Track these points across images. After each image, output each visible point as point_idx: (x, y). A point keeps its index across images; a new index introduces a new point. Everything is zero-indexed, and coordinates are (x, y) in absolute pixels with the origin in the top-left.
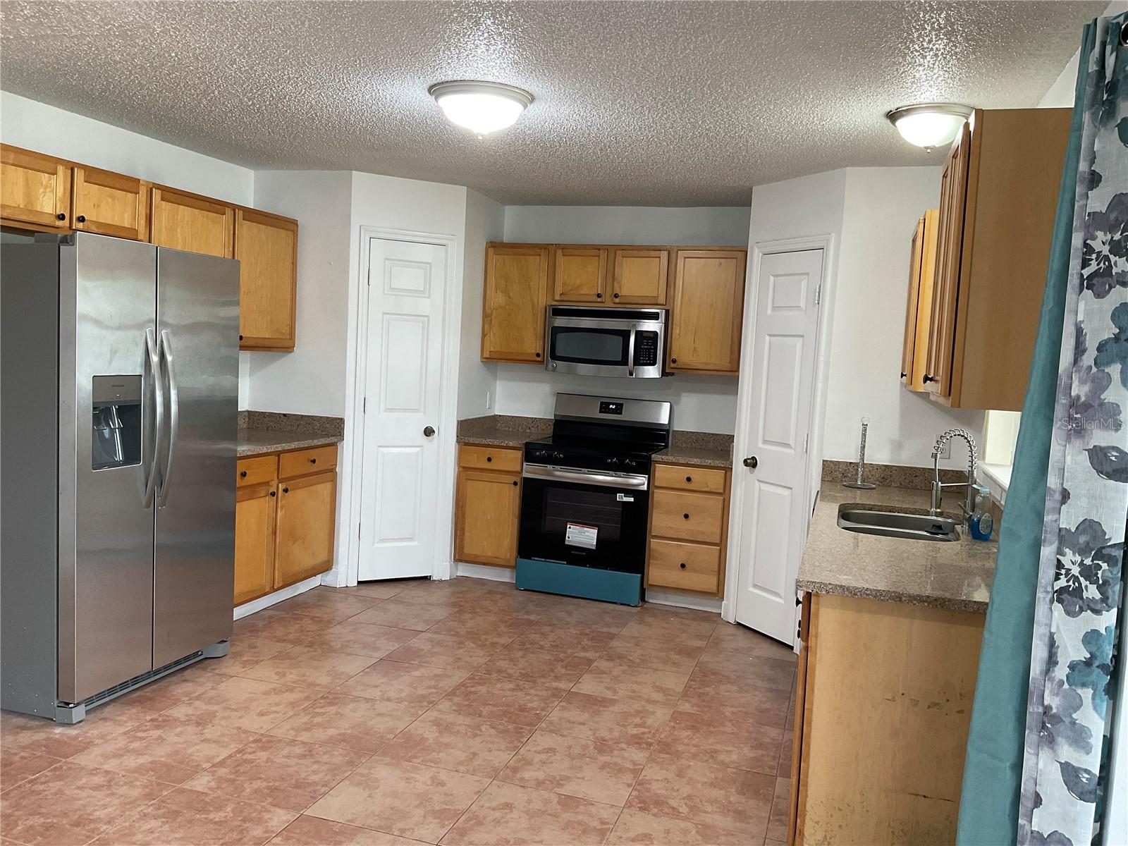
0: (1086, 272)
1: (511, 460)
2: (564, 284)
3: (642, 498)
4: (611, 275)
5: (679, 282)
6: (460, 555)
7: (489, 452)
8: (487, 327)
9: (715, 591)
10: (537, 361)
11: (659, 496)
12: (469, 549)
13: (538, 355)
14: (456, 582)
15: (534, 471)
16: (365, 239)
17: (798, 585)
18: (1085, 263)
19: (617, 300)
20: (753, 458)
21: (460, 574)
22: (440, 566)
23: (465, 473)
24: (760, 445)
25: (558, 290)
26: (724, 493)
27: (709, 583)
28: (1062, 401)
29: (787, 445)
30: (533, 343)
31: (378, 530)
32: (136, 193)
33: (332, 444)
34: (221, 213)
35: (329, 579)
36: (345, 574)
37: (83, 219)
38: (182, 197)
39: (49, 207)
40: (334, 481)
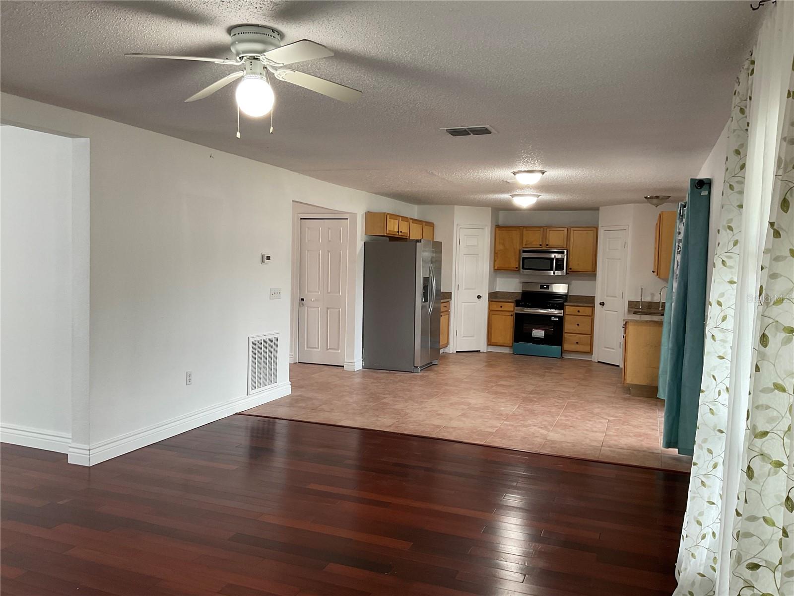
0: (679, 250)
1: (510, 307)
2: (527, 241)
3: (561, 318)
4: (545, 237)
5: (572, 239)
6: (490, 343)
7: (501, 304)
8: (496, 258)
9: (589, 351)
10: (516, 270)
11: (567, 318)
12: (493, 341)
13: (517, 268)
14: (488, 352)
15: (519, 310)
16: (458, 228)
17: (624, 320)
18: (678, 249)
19: (547, 247)
20: (603, 302)
21: (489, 350)
22: (483, 346)
23: (491, 312)
24: (605, 297)
25: (524, 243)
26: (592, 316)
27: (588, 349)
28: (675, 275)
29: (616, 297)
30: (514, 264)
31: (462, 333)
32: (408, 222)
33: (448, 302)
34: (421, 224)
35: (446, 350)
36: (452, 348)
37: (401, 232)
38: (415, 221)
39: (396, 230)
40: (449, 314)
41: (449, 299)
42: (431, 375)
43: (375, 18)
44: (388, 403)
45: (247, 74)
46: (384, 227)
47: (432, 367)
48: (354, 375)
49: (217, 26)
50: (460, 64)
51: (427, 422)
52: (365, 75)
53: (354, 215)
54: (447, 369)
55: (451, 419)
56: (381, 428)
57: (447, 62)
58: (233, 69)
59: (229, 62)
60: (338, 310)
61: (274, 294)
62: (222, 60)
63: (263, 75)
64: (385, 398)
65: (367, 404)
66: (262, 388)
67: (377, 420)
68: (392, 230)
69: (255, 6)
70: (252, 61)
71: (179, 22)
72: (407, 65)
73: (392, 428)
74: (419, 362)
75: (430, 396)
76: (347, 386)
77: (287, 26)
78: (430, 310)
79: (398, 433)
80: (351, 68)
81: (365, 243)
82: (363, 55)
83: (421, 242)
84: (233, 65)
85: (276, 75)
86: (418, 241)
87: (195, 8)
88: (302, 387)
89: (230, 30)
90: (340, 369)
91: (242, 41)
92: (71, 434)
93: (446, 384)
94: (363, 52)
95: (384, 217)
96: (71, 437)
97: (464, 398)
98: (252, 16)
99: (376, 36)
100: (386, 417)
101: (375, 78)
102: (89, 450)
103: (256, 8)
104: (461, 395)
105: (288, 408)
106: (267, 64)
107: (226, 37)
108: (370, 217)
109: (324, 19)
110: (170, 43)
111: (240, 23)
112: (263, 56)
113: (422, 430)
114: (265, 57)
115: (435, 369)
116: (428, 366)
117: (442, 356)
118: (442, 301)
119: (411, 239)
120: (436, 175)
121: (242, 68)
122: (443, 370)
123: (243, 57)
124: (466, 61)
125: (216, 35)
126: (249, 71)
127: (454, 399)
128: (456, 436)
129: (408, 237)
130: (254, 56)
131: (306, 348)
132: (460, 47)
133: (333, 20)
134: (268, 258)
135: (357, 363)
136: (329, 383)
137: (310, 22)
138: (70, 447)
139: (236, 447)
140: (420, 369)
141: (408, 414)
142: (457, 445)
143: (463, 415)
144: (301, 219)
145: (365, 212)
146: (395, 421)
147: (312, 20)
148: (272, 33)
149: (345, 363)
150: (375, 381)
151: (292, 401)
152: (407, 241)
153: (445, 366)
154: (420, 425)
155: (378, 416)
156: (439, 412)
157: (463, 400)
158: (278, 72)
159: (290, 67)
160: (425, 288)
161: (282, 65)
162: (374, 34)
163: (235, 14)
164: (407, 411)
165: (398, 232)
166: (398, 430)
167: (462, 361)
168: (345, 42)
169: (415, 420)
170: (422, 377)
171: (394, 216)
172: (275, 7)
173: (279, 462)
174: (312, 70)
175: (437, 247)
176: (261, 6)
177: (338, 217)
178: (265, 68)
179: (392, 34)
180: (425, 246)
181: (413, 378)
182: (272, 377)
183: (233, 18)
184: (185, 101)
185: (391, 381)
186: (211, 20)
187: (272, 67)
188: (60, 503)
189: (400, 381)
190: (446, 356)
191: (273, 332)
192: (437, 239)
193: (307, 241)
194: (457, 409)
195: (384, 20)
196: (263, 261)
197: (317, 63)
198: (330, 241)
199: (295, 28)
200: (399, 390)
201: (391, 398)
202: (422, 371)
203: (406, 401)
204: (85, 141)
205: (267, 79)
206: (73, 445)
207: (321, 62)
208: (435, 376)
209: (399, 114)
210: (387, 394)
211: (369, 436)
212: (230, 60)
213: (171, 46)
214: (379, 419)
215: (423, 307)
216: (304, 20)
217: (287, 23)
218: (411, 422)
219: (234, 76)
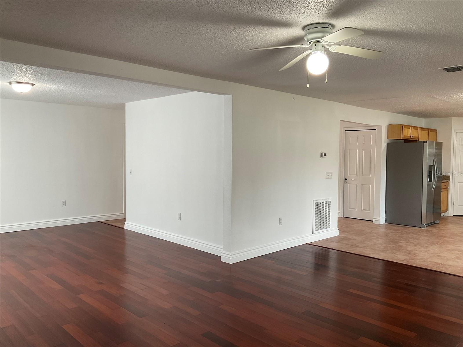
16: (455, 133)
31: (458, 203)
32: (418, 130)
33: (447, 182)
34: (427, 131)
35: (446, 214)
36: (451, 213)
37: (413, 136)
38: (422, 129)
39: (409, 135)
40: (448, 191)
41: (449, 180)
42: (434, 230)
43: (390, 8)
44: (402, 246)
45: (313, 51)
46: (400, 134)
47: (435, 225)
48: (379, 227)
49: (297, 27)
50: (451, 26)
51: (430, 260)
52: (385, 42)
53: (380, 127)
54: (446, 226)
55: (448, 260)
56: (397, 261)
57: (441, 26)
58: (305, 50)
59: (303, 46)
60: (369, 186)
61: (328, 175)
62: (300, 46)
63: (322, 50)
64: (401, 242)
65: (388, 245)
66: (321, 230)
67: (395, 256)
68: (406, 135)
69: (318, 12)
70: (316, 43)
71: (276, 28)
72: (413, 32)
73: (404, 262)
74: (425, 220)
75: (433, 243)
76: (375, 233)
77: (336, 20)
78: (434, 187)
79: (409, 265)
80: (376, 39)
81: (387, 144)
82: (383, 30)
83: (427, 142)
84: (305, 47)
85: (329, 49)
86: (424, 142)
87: (285, 19)
88: (345, 232)
89: (304, 28)
90: (370, 223)
91: (310, 33)
92: (222, 246)
93: (445, 237)
94: (383, 28)
95: (401, 127)
96: (222, 248)
97: (458, 246)
98: (316, 18)
99: (392, 18)
100: (401, 254)
101: (392, 43)
102: (231, 255)
103: (318, 13)
104: (455, 245)
105: (337, 243)
106: (325, 44)
107: (302, 32)
108: (391, 128)
109: (359, 13)
110: (272, 40)
111: (309, 23)
112: (323, 40)
113: (426, 265)
114: (324, 40)
115: (437, 226)
116: (432, 224)
117: (442, 218)
118: (442, 181)
119: (419, 140)
120: (437, 98)
121: (311, 48)
122: (443, 227)
123: (311, 42)
124: (455, 24)
125: (296, 32)
126: (315, 49)
127: (451, 247)
128: (451, 271)
129: (418, 140)
130: (317, 41)
131: (348, 209)
132: (450, 16)
133: (364, 13)
134: (325, 155)
135: (382, 219)
136: (363, 231)
137: (350, 16)
138: (222, 253)
139: (306, 262)
140: (425, 226)
141: (416, 254)
142: (451, 276)
143: (457, 258)
144: (346, 131)
145: (387, 124)
146: (407, 257)
147: (351, 15)
148: (328, 26)
149: (374, 219)
150: (394, 231)
151: (339, 239)
152: (417, 142)
153: (444, 225)
154: (425, 261)
155: (395, 253)
156: (439, 255)
157: (457, 248)
158: (331, 47)
159: (339, 44)
160: (430, 172)
161: (333, 43)
162: (391, 17)
163: (307, 19)
164: (416, 252)
165: (411, 136)
166: (409, 264)
167: (458, 222)
168: (372, 24)
169: (421, 258)
170: (427, 231)
171: (407, 127)
172: (329, 11)
173: (332, 274)
174: (352, 43)
175: (439, 146)
176: (321, 12)
177: (369, 129)
178: (323, 46)
179: (402, 15)
180: (429, 145)
181: (421, 231)
182: (327, 224)
183: (306, 21)
184: (280, 70)
185: (405, 232)
186: (293, 24)
187: (328, 45)
188: (217, 281)
189: (411, 232)
190: (445, 218)
191: (328, 198)
192: (439, 140)
193: (349, 144)
194: (453, 254)
195: (397, 8)
196: (322, 156)
197: (355, 39)
198: (364, 144)
199: (341, 21)
200: (410, 238)
201: (405, 243)
202: (427, 227)
203: (415, 245)
204: (230, 96)
205: (325, 53)
206: (224, 252)
207: (357, 38)
208: (437, 230)
209: (409, 62)
210: (402, 240)
211: (390, 265)
212: (304, 44)
213: (273, 42)
214: (396, 255)
215: (428, 185)
216: (346, 16)
217: (336, 19)
218: (418, 259)
219: (307, 53)
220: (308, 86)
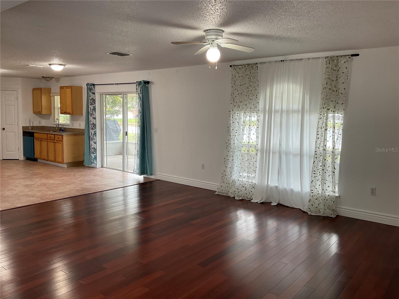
20: (4, 128)
24: (5, 125)
29: (12, 125)
220: (216, 68)
